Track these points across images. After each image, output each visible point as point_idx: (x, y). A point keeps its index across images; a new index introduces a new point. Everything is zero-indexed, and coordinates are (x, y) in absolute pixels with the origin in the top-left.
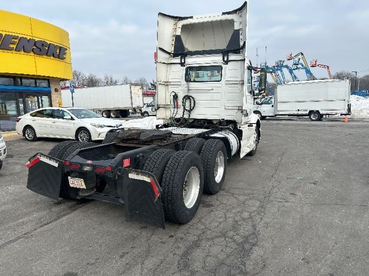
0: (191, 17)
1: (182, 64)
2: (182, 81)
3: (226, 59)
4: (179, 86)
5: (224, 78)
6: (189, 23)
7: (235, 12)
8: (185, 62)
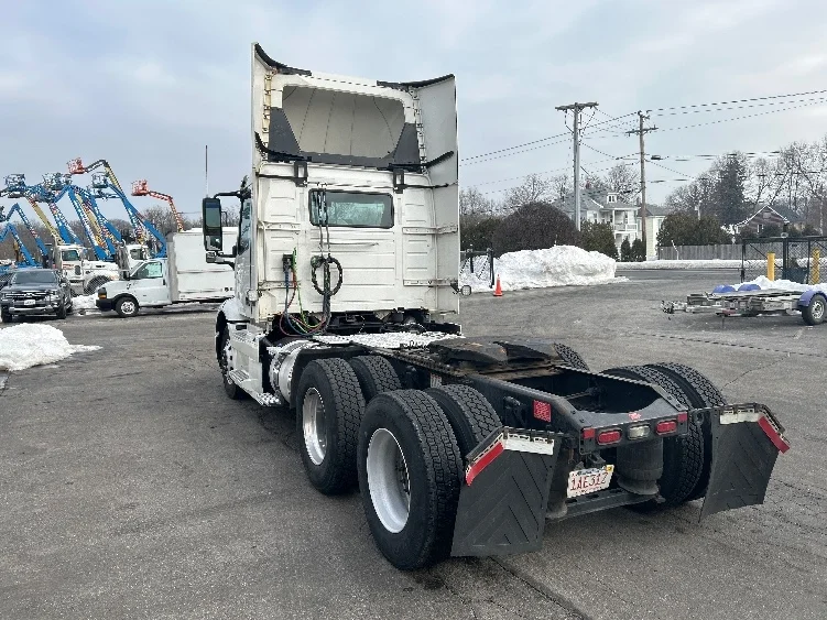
0: (308, 73)
1: (299, 182)
2: (302, 223)
3: (398, 182)
4: (294, 235)
5: (400, 222)
6: (301, 84)
7: (406, 87)
8: (305, 178)
